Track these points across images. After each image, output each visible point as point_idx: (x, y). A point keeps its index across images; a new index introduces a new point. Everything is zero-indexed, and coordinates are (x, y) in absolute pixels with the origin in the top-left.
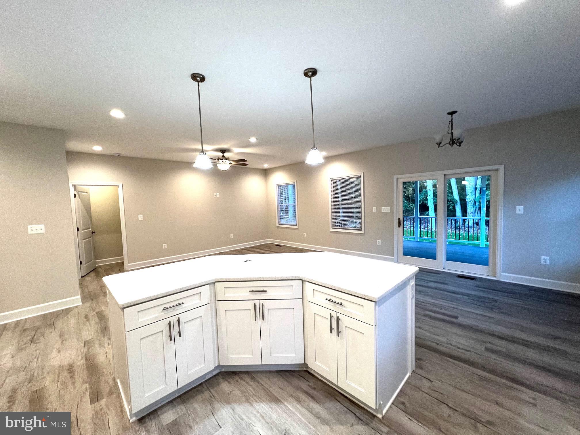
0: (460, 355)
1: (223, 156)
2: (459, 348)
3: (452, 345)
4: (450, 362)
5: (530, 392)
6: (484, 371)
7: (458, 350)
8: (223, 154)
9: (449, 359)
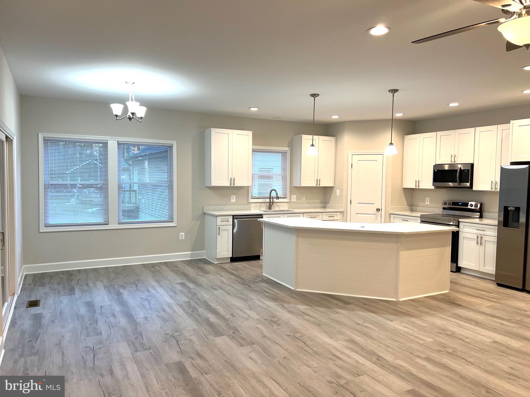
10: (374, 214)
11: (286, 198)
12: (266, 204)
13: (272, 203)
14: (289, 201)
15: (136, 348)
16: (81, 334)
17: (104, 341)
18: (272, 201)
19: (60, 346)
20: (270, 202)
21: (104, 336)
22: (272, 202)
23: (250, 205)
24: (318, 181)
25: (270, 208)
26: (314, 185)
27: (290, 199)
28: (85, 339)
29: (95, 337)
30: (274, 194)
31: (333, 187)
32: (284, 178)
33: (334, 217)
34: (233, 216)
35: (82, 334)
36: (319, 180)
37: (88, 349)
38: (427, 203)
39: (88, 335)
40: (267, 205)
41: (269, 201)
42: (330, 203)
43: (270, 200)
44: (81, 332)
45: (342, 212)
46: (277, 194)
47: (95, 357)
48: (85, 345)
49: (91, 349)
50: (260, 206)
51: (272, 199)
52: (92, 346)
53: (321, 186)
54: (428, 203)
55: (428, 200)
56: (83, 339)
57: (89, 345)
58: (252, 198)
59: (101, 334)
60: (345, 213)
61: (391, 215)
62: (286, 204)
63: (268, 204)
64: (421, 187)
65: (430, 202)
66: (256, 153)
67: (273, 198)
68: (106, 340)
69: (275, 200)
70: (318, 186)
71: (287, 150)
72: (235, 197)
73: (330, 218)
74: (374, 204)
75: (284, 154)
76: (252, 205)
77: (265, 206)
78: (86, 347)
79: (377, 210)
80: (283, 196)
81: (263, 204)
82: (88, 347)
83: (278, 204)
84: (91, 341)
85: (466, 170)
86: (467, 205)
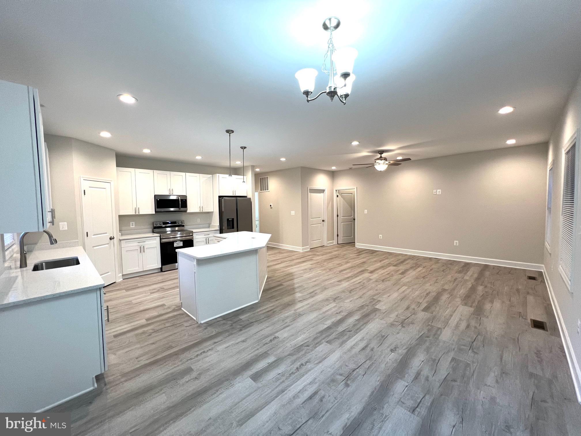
0: (196, 349)
1: (381, 157)
2: (204, 352)
3: (210, 350)
4: (194, 340)
5: (143, 363)
6: (174, 352)
7: (203, 351)
8: (381, 155)
9: (197, 341)
10: (108, 244)
15: (437, 331)
16: (474, 372)
17: (456, 349)
19: (502, 370)
21: (452, 355)
28: (473, 362)
29: (461, 359)
35: (472, 371)
37: (475, 350)
39: (467, 365)
44: (473, 375)
47: (473, 340)
48: (476, 356)
49: (473, 349)
52: (470, 351)
54: (133, 227)
55: (132, 224)
56: (475, 365)
57: (472, 355)
59: (453, 359)
61: (122, 241)
64: (141, 213)
65: (136, 225)
68: (454, 349)
78: (476, 353)
82: (474, 352)
84: (468, 357)
85: (184, 199)
86: (175, 223)
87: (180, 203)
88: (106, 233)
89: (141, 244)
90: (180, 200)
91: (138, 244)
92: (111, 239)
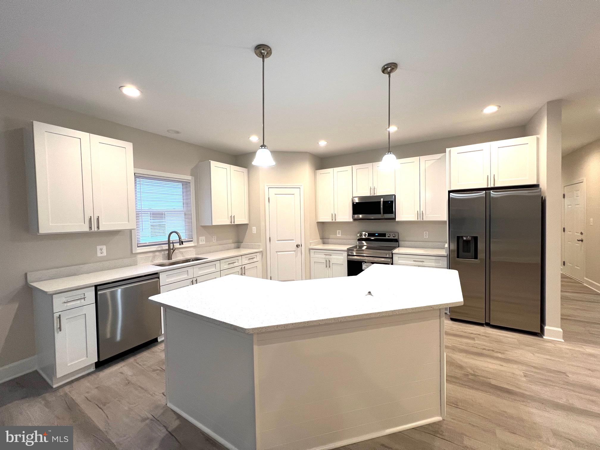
10: (295, 251)
11: (192, 241)
12: (163, 253)
13: (172, 251)
14: (196, 244)
18: (172, 247)
20: (169, 249)
22: (172, 249)
23: (134, 258)
24: (232, 218)
25: (169, 257)
26: (228, 223)
27: (198, 242)
30: (174, 237)
31: (247, 224)
32: (187, 215)
33: (254, 259)
34: (96, 286)
36: (233, 216)
38: (338, 235)
40: (165, 254)
41: (167, 248)
42: (244, 242)
43: (169, 246)
45: (261, 252)
46: (180, 238)
50: (154, 257)
51: (171, 245)
53: (236, 223)
54: (340, 235)
55: (339, 232)
58: (138, 247)
60: (264, 254)
61: (311, 250)
62: (192, 249)
63: (167, 252)
64: (337, 220)
65: (342, 234)
66: (141, 180)
67: (173, 243)
69: (177, 245)
70: (233, 223)
71: (190, 179)
72: (104, 248)
73: (250, 260)
74: (294, 240)
75: (185, 184)
76: (139, 256)
77: (161, 256)
79: (297, 245)
80: (188, 239)
81: (157, 254)
83: (181, 250)
85: (389, 201)
86: (384, 235)
87: (382, 207)
88: (293, 240)
89: (327, 257)
90: (382, 203)
91: (324, 256)
92: (297, 246)
